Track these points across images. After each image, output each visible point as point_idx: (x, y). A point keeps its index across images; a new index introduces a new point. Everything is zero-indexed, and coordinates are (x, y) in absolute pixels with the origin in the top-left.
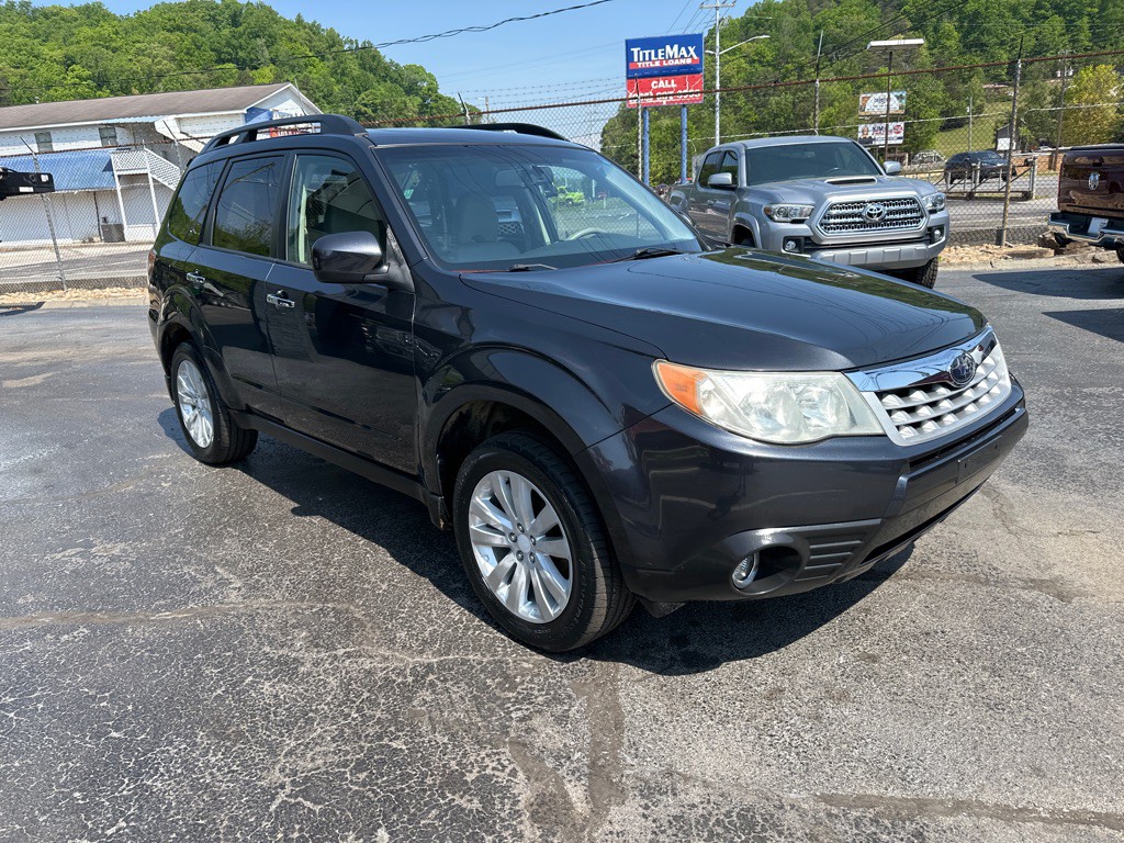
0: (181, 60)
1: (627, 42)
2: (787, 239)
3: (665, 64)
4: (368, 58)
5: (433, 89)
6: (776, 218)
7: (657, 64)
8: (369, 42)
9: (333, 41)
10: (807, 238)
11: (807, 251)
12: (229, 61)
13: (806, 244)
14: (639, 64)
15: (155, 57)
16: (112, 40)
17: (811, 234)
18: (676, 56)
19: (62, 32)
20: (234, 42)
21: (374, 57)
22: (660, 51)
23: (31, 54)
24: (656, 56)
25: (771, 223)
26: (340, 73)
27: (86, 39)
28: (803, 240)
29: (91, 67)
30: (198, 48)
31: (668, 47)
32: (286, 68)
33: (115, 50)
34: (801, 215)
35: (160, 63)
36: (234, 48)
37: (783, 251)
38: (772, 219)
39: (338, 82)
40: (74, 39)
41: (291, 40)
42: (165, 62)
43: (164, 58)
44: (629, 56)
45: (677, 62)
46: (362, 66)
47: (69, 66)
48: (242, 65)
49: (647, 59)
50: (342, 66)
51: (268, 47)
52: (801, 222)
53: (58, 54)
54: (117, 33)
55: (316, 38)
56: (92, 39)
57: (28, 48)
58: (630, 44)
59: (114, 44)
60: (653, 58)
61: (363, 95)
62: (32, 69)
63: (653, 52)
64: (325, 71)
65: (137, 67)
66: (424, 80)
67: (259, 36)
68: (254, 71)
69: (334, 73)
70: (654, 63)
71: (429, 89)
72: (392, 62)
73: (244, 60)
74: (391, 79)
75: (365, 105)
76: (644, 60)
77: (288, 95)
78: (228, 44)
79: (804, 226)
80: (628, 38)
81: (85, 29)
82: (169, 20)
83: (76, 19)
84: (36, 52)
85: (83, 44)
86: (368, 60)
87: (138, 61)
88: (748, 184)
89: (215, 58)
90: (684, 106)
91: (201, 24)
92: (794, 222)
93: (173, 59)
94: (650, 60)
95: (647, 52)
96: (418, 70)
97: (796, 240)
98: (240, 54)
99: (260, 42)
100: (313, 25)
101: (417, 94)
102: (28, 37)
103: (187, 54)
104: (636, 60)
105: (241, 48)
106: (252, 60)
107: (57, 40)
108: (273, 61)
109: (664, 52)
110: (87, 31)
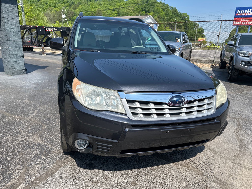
0: (135, 10)
1: (236, 8)
2: (242, 61)
3: (246, 14)
4: (175, 12)
5: (188, 19)
6: (240, 55)
7: (244, 14)
8: (175, 7)
9: (167, 7)
10: (249, 62)
11: (247, 66)
12: (144, 11)
13: (248, 63)
14: (239, 14)
15: (130, 10)
16: (122, 6)
17: (250, 61)
18: (250, 12)
19: (114, 4)
20: (146, 7)
21: (176, 11)
22: (246, 11)
23: (107, 8)
24: (244, 12)
25: (238, 56)
26: (167, 14)
27: (118, 5)
28: (247, 62)
29: (117, 11)
30: (138, 8)
31: (248, 10)
32: (156, 13)
33: (123, 8)
34: (248, 55)
35: (130, 11)
36: (146, 8)
37: (240, 65)
38: (239, 55)
39: (166, 16)
40: (115, 5)
41: (158, 6)
42: (131, 11)
43: (131, 10)
44: (236, 12)
45: (250, 14)
46: (173, 13)
47: (114, 11)
48: (146, 12)
49: (241, 13)
50: (168, 13)
51: (153, 8)
52: (248, 57)
53: (112, 8)
54: (123, 4)
55: (163, 6)
56: (119, 5)
57: (107, 7)
58: (237, 9)
59: (122, 7)
60: (243, 13)
61: (171, 20)
62: (107, 11)
63: (243, 11)
64: (164, 14)
65: (126, 12)
66: (186, 17)
67: (151, 6)
68: (149, 13)
69: (166, 14)
70: (243, 14)
71: (187, 19)
72: (180, 12)
73: (147, 11)
74: (179, 16)
75: (171, 22)
76: (240, 13)
77: (150, 18)
78: (145, 7)
79: (248, 58)
80: (237, 7)
81: (118, 3)
82: (134, 2)
83: (117, 1)
84: (108, 8)
85: (117, 6)
86: (174, 11)
87: (126, 10)
88: (238, 45)
89: (141, 10)
90: (250, 26)
91: (140, 3)
92: (246, 57)
93: (133, 10)
94: (242, 13)
95: (242, 11)
96: (185, 14)
97: (245, 62)
98: (147, 9)
99: (151, 7)
100: (164, 3)
101: (184, 20)
102: (108, 5)
103: (136, 9)
104: (238, 13)
105: (147, 8)
106: (149, 11)
107: (112, 5)
108: (153, 11)
109: (247, 11)
110: (118, 4)
